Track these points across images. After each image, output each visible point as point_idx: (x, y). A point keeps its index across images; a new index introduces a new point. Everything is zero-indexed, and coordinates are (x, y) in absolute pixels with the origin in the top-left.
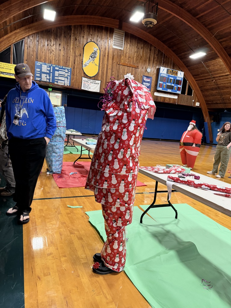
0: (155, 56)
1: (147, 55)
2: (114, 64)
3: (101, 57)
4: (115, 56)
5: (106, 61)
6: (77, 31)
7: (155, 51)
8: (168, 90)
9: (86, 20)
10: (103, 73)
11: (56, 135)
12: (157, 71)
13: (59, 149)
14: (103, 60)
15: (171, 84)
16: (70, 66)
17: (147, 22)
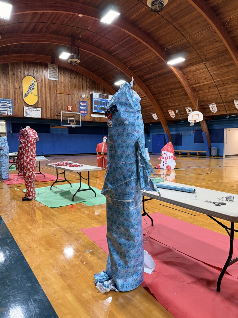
0: (87, 84)
1: (80, 83)
2: (52, 93)
3: (39, 88)
4: (52, 86)
5: (44, 90)
6: (14, 67)
7: (86, 80)
8: (102, 111)
9: (21, 58)
10: (42, 101)
11: (3, 155)
12: (90, 96)
13: (5, 163)
14: (41, 90)
15: (104, 107)
16: (11, 98)
17: (72, 61)
